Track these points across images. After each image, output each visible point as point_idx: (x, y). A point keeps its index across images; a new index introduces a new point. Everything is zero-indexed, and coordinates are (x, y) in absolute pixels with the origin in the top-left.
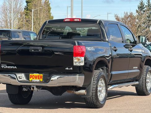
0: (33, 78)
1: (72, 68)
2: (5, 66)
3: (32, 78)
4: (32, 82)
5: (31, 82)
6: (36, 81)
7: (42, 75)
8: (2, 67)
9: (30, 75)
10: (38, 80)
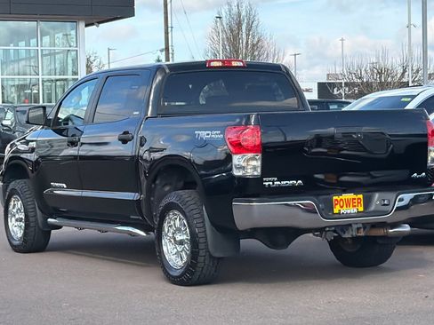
0: (342, 207)
1: (424, 174)
2: (273, 182)
3: (338, 207)
4: (340, 216)
5: (336, 216)
6: (349, 211)
7: (361, 196)
8: (267, 184)
9: (334, 198)
10: (352, 210)
